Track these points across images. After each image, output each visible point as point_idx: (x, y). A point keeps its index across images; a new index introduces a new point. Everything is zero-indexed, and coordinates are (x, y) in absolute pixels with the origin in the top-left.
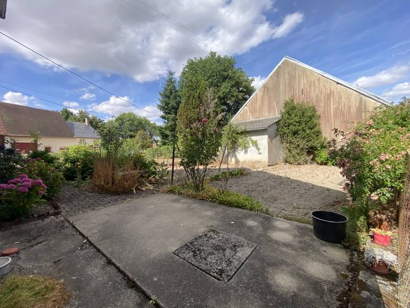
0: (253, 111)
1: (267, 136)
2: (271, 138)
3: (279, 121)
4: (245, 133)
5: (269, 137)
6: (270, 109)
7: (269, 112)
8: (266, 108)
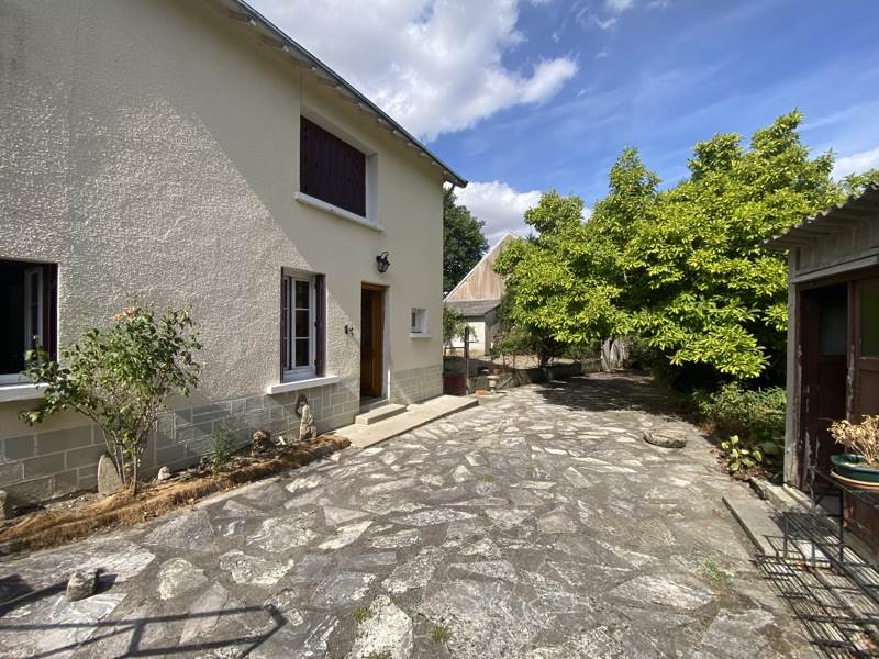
0: (474, 289)
1: (483, 324)
2: (489, 325)
3: (499, 306)
4: (462, 318)
5: (486, 324)
6: (493, 289)
7: (492, 293)
8: (488, 287)
